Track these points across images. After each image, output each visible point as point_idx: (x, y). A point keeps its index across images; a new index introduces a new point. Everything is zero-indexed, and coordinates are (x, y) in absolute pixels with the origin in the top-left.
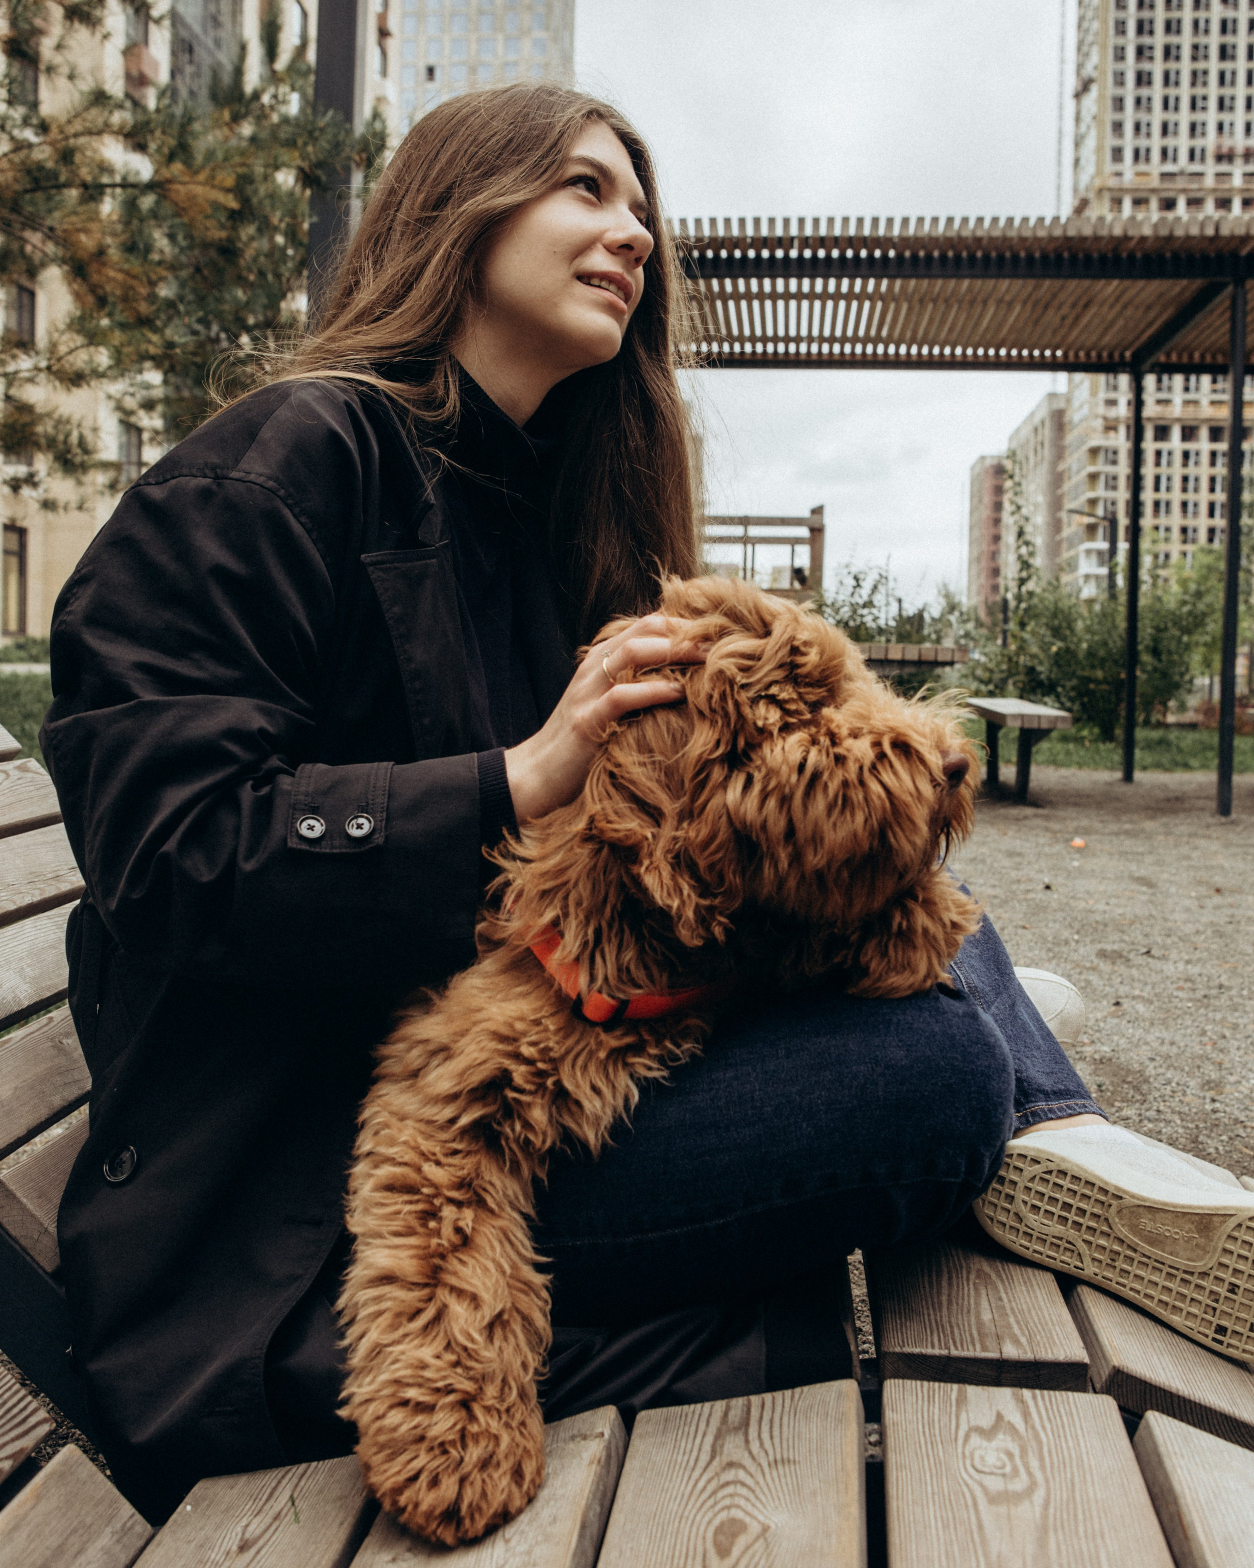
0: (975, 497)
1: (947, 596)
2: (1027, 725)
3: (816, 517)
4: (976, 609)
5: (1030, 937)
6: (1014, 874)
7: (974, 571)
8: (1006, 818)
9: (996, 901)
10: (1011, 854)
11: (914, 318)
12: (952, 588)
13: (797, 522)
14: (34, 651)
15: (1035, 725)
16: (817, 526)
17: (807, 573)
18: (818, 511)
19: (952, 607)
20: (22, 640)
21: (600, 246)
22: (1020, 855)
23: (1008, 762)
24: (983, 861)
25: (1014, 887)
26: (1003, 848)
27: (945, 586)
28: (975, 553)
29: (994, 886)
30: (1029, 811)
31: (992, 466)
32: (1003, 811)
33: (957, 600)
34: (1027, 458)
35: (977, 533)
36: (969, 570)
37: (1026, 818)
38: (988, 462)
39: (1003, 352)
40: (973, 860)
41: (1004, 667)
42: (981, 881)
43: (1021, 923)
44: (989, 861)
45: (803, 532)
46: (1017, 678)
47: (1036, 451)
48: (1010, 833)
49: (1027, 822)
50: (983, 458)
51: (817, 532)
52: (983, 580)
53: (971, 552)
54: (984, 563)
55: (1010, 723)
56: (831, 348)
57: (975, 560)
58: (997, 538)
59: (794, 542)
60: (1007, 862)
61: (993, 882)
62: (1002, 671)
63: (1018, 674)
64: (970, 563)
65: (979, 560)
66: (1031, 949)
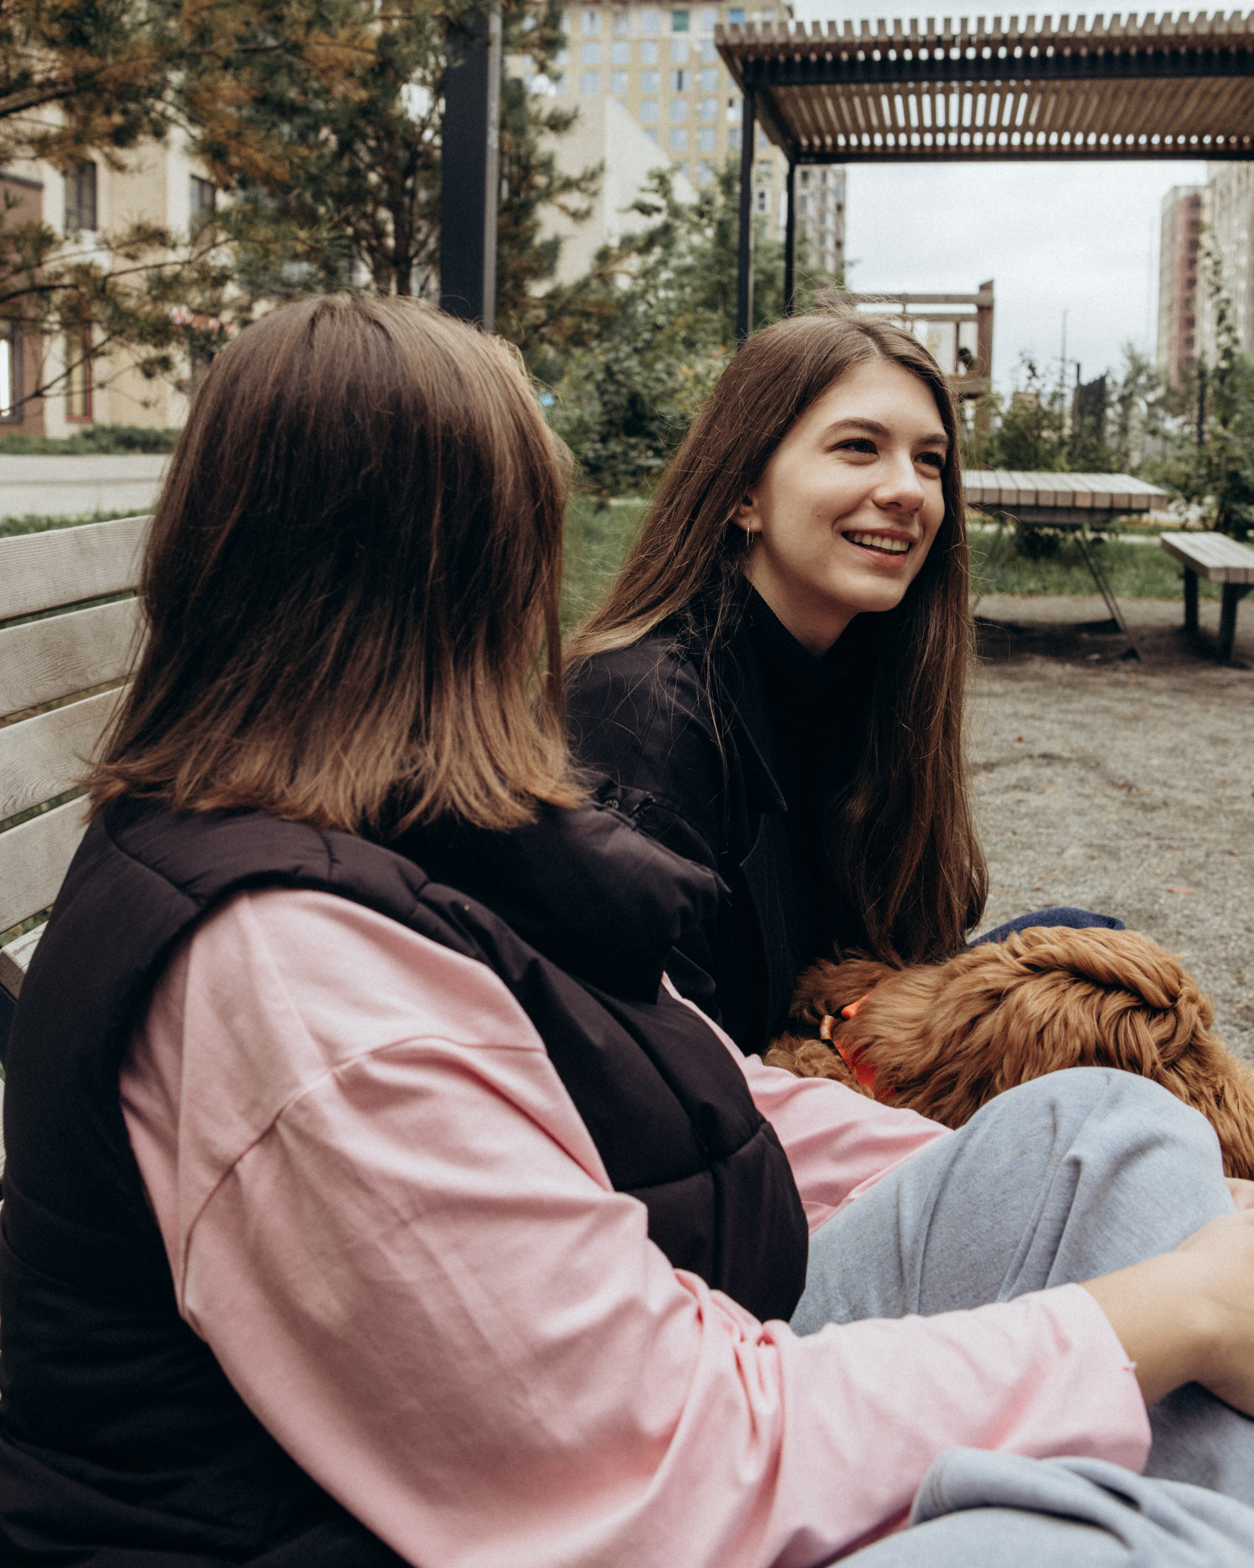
0: (1167, 234)
1: (1133, 358)
2: (1233, 579)
3: (985, 294)
4: (1167, 372)
5: (1237, 867)
6: (1219, 772)
7: (1165, 322)
8: (1207, 684)
9: (1200, 815)
10: (1215, 741)
11: (1105, 110)
12: (1138, 349)
13: (964, 299)
14: (104, 442)
15: (1241, 579)
16: (986, 303)
17: (974, 353)
18: (987, 287)
19: (1139, 368)
20: (89, 427)
21: (870, 503)
22: (1225, 741)
23: (1209, 596)
24: (1183, 753)
25: (1220, 791)
26: (1206, 731)
27: (1130, 345)
28: (1166, 301)
29: (1197, 791)
30: (1234, 674)
31: (1187, 198)
32: (1204, 674)
33: (1144, 361)
34: (1229, 189)
35: (1168, 277)
36: (1160, 318)
37: (1230, 685)
38: (1183, 193)
39: (1207, 140)
40: (1172, 751)
41: (1203, 471)
42: (1183, 783)
43: (1227, 847)
44: (1190, 750)
45: (972, 309)
46: (1218, 484)
47: (1239, 180)
48: (1214, 709)
49: (1231, 691)
50: (1176, 189)
51: (985, 311)
52: (1175, 329)
53: (1160, 301)
54: (1176, 312)
55: (1213, 576)
56: (1010, 139)
57: (1165, 309)
58: (1191, 283)
59: (958, 320)
60: (1210, 754)
61: (1196, 784)
62: (1200, 477)
63: (1218, 479)
64: (1160, 312)
65: (1170, 308)
66: (1239, 885)
